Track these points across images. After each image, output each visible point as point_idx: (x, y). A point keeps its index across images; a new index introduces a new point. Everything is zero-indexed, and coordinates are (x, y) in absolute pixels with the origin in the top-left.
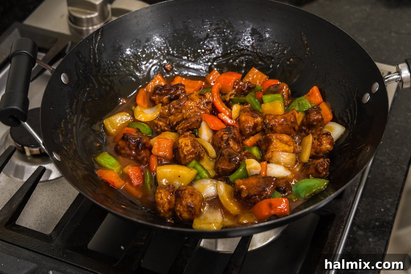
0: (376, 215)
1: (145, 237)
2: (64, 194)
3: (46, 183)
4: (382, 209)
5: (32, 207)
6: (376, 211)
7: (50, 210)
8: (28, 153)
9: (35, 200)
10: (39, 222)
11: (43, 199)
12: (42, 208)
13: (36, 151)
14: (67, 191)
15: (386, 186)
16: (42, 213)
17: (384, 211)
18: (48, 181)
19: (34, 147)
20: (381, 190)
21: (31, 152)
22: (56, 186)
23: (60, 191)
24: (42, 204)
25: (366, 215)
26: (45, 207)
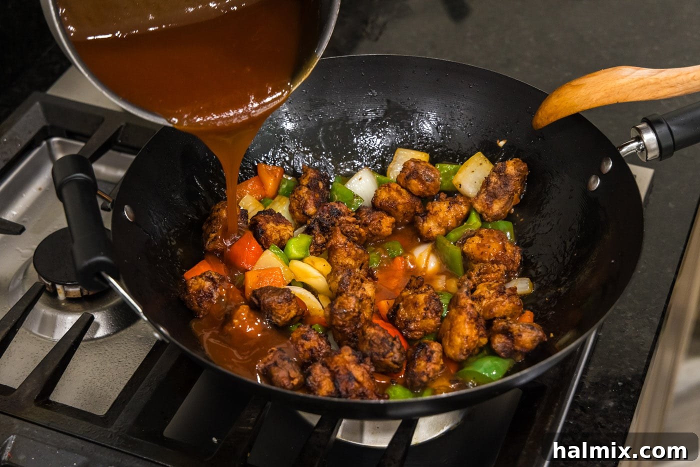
0: (610, 391)
1: (252, 419)
2: (120, 359)
3: (91, 342)
4: (619, 383)
5: (70, 379)
6: (610, 385)
7: (99, 384)
8: (61, 296)
9: (74, 369)
10: (81, 402)
11: (87, 367)
12: (86, 381)
13: (75, 292)
14: (125, 356)
15: (626, 348)
16: (86, 388)
17: (622, 386)
18: (93, 339)
19: (70, 286)
20: (617, 354)
21: (66, 293)
22: (107, 348)
23: (113, 355)
24: (86, 374)
25: (594, 391)
26: (90, 378)
